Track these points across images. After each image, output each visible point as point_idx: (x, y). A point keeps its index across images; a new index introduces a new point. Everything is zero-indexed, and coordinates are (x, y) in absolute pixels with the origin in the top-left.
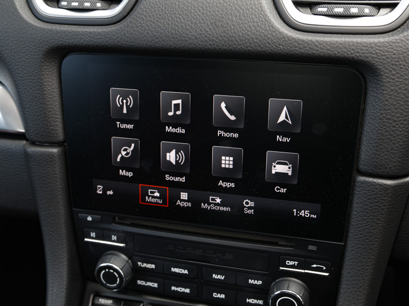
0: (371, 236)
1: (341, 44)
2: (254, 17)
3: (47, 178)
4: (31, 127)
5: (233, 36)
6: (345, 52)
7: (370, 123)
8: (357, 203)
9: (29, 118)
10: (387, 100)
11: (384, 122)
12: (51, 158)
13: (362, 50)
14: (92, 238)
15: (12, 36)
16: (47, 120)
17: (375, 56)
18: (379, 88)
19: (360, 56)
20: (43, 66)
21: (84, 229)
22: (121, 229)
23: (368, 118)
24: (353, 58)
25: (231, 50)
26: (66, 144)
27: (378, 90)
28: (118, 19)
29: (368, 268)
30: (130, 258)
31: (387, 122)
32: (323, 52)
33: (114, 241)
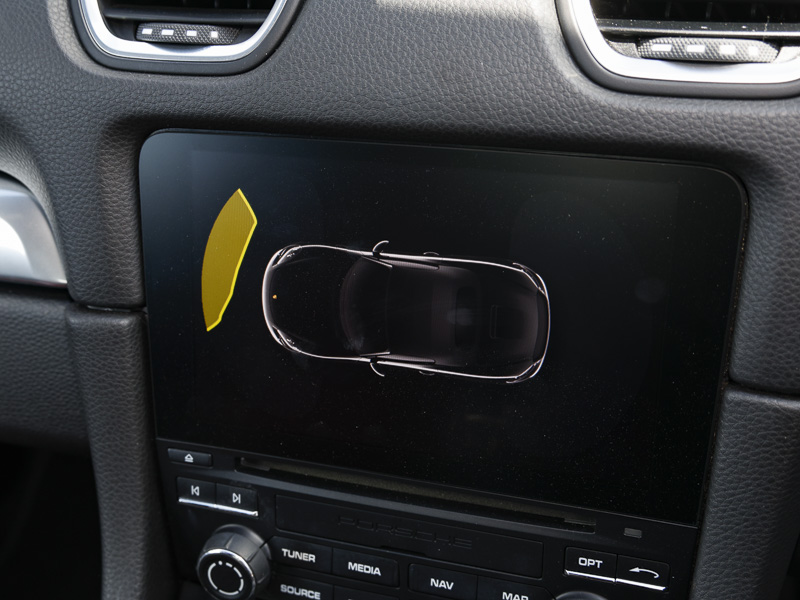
0: (755, 515)
1: (699, 118)
2: (521, 61)
3: (107, 376)
4: (78, 274)
5: (478, 99)
6: (708, 136)
7: (756, 281)
8: (727, 446)
9: (75, 257)
10: (792, 236)
11: (785, 280)
12: (115, 337)
13: (743, 131)
14: (194, 497)
15: (43, 95)
16: (109, 261)
17: (770, 144)
18: (777, 209)
19: (739, 144)
20: (102, 154)
21: (179, 478)
22: (250, 481)
23: (752, 272)
24: (724, 147)
25: (475, 127)
26: (145, 309)
27: (773, 214)
28: (252, 64)
29: (746, 579)
30: (266, 540)
31: (793, 281)
32: (662, 135)
33: (236, 505)
